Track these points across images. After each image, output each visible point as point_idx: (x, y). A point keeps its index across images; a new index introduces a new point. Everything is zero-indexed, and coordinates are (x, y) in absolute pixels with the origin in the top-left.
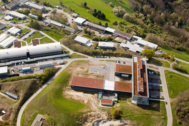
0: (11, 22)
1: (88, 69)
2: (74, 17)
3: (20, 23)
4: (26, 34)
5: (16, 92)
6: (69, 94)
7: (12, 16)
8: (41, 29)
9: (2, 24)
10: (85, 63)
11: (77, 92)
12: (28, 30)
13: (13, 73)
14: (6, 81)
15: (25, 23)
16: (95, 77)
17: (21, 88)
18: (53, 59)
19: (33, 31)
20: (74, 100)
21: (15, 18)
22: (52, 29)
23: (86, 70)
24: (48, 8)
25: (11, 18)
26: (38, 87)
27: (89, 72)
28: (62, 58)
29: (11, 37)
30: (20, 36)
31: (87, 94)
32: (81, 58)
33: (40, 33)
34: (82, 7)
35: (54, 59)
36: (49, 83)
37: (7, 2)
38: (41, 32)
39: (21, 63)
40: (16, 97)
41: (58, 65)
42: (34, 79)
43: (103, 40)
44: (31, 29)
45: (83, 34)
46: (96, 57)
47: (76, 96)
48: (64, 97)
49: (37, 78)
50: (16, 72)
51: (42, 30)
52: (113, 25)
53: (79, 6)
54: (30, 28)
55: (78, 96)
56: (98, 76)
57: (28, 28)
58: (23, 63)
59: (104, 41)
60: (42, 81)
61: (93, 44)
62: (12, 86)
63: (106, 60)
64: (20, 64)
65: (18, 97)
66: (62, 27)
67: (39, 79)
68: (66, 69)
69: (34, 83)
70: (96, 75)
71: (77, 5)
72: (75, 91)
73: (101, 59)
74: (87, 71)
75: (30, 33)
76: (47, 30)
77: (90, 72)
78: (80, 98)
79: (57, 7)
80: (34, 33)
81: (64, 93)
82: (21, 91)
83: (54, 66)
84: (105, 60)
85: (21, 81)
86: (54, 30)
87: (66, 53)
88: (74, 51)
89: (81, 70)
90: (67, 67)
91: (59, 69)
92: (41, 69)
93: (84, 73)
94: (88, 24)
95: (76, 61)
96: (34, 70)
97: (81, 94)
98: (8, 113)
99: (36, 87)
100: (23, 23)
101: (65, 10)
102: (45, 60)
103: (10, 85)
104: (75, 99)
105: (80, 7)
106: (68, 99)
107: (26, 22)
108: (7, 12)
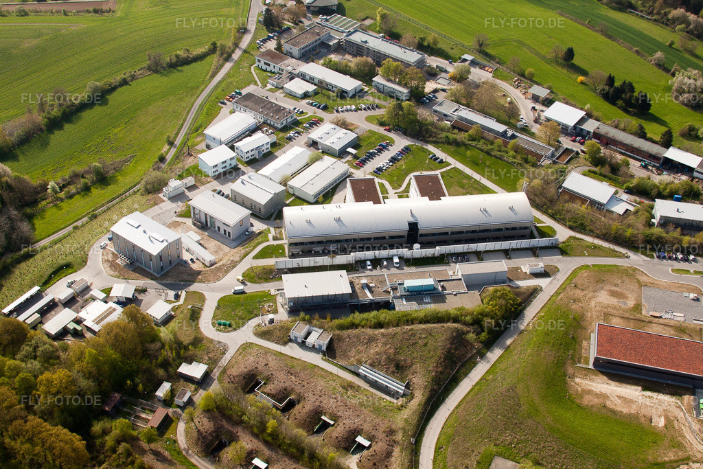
0: (311, 104)
1: (638, 299)
2: (535, 98)
3: (347, 110)
4: (380, 151)
5: (398, 368)
6: (593, 389)
7: (311, 80)
8: (431, 136)
9: (284, 109)
10: (625, 278)
11: (617, 383)
12: (383, 138)
13: (370, 296)
14: (353, 326)
15: (365, 109)
16: (672, 332)
17: (415, 355)
18: (502, 255)
19: (400, 142)
20: (613, 412)
21: (324, 91)
22: (473, 140)
23: (631, 303)
24: (433, 62)
25: (311, 88)
26: (473, 357)
27: (644, 312)
28: (534, 252)
29: (328, 160)
30: (355, 157)
31: (656, 394)
32: (606, 256)
33: (430, 152)
34: (558, 63)
35: (507, 254)
36: (509, 342)
37: (280, 27)
38: (431, 148)
39: (390, 259)
40: (399, 387)
41: (526, 277)
42: (456, 325)
43: (665, 193)
44: (392, 135)
45: (587, 169)
46: (658, 257)
47: (619, 397)
48: (578, 401)
49: (465, 324)
50: (380, 294)
51: (435, 143)
52: (681, 139)
53: (543, 58)
54: (389, 130)
55: (626, 400)
56: (681, 329)
57: (381, 130)
58: (396, 260)
59: (670, 196)
60: (484, 334)
61: (632, 208)
62: (380, 345)
63: (696, 272)
64: (385, 263)
65: (407, 387)
66: (504, 134)
67: (472, 324)
68: (557, 293)
69: (458, 340)
70: (672, 323)
71: (537, 54)
72: (610, 381)
73: (677, 265)
74: (638, 308)
75: (393, 151)
76: (457, 144)
77: (648, 311)
78: (634, 407)
79: (469, 57)
80: (406, 150)
81: (573, 384)
82: (418, 367)
83: (510, 280)
84: (692, 271)
85: (409, 328)
86: (480, 144)
87: (542, 233)
88: (571, 228)
89: (614, 301)
90: (562, 289)
91: (535, 292)
92: (470, 287)
93: (627, 315)
94: (597, 131)
95: (588, 266)
96: (447, 292)
97: (633, 392)
98: (379, 447)
99: (464, 356)
100: (356, 110)
101: (498, 73)
102: (474, 257)
103: (371, 340)
104: (619, 409)
105: (549, 62)
106: (592, 406)
107: (369, 108)
108: (291, 64)
